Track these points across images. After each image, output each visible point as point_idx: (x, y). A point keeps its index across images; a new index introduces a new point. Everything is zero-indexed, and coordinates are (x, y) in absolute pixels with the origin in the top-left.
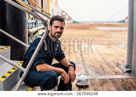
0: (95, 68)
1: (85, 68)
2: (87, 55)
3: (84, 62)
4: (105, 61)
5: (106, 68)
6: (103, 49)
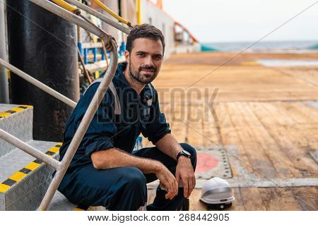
0: (250, 161)
1: (226, 160)
2: (232, 128)
3: (223, 145)
4: (277, 141)
5: (279, 160)
6: (272, 113)
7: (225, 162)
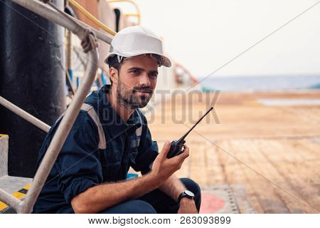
0: (260, 201)
1: (233, 200)
2: (237, 166)
3: (229, 184)
4: (288, 180)
7: (232, 202)
